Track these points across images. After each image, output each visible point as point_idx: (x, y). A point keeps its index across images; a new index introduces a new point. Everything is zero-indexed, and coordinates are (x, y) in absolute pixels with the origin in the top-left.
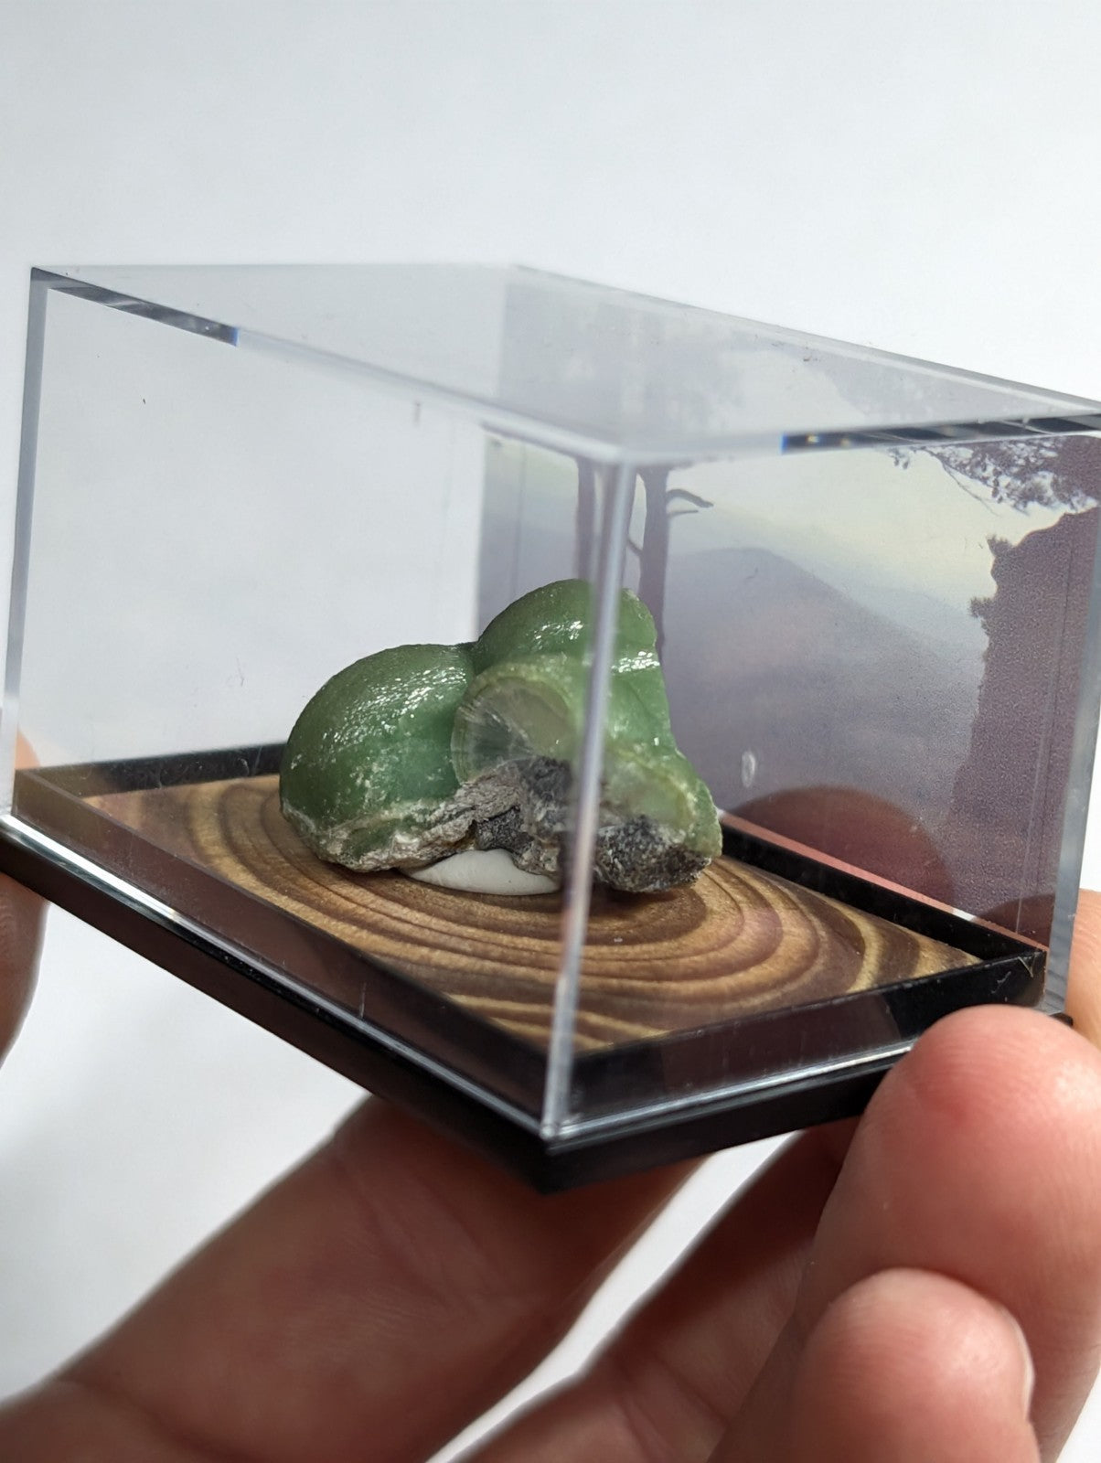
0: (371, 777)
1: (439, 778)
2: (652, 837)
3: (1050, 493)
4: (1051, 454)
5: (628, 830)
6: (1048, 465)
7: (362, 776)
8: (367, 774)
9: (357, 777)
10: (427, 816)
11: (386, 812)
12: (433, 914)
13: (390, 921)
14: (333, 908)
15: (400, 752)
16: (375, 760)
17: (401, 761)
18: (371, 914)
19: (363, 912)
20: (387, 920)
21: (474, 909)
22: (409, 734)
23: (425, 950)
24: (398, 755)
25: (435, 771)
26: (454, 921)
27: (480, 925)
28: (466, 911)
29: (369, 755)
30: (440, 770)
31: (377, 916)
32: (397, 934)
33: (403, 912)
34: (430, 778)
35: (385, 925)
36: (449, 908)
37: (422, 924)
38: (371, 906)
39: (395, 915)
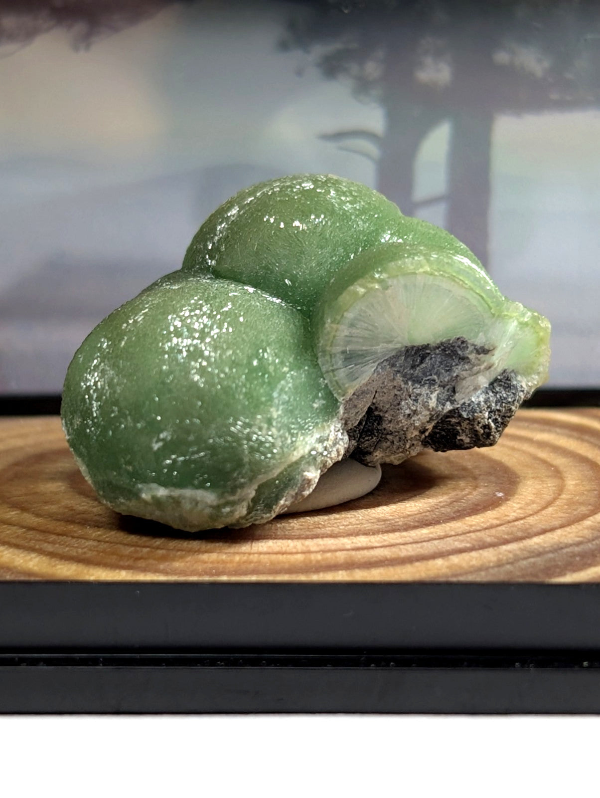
8: (269, 420)
10: (325, 444)
11: (295, 453)
12: (366, 533)
13: (358, 552)
14: (287, 566)
15: (287, 389)
16: (271, 406)
17: (290, 399)
18: (329, 555)
19: (319, 557)
20: (353, 553)
21: (377, 516)
22: (286, 369)
23: (439, 562)
24: (286, 393)
25: (316, 397)
26: (394, 531)
27: (416, 524)
28: (379, 520)
29: (262, 403)
30: (320, 395)
31: (339, 554)
32: (387, 560)
33: (347, 542)
34: (315, 405)
35: (364, 558)
36: (362, 524)
37: (385, 543)
38: (313, 549)
39: (349, 547)
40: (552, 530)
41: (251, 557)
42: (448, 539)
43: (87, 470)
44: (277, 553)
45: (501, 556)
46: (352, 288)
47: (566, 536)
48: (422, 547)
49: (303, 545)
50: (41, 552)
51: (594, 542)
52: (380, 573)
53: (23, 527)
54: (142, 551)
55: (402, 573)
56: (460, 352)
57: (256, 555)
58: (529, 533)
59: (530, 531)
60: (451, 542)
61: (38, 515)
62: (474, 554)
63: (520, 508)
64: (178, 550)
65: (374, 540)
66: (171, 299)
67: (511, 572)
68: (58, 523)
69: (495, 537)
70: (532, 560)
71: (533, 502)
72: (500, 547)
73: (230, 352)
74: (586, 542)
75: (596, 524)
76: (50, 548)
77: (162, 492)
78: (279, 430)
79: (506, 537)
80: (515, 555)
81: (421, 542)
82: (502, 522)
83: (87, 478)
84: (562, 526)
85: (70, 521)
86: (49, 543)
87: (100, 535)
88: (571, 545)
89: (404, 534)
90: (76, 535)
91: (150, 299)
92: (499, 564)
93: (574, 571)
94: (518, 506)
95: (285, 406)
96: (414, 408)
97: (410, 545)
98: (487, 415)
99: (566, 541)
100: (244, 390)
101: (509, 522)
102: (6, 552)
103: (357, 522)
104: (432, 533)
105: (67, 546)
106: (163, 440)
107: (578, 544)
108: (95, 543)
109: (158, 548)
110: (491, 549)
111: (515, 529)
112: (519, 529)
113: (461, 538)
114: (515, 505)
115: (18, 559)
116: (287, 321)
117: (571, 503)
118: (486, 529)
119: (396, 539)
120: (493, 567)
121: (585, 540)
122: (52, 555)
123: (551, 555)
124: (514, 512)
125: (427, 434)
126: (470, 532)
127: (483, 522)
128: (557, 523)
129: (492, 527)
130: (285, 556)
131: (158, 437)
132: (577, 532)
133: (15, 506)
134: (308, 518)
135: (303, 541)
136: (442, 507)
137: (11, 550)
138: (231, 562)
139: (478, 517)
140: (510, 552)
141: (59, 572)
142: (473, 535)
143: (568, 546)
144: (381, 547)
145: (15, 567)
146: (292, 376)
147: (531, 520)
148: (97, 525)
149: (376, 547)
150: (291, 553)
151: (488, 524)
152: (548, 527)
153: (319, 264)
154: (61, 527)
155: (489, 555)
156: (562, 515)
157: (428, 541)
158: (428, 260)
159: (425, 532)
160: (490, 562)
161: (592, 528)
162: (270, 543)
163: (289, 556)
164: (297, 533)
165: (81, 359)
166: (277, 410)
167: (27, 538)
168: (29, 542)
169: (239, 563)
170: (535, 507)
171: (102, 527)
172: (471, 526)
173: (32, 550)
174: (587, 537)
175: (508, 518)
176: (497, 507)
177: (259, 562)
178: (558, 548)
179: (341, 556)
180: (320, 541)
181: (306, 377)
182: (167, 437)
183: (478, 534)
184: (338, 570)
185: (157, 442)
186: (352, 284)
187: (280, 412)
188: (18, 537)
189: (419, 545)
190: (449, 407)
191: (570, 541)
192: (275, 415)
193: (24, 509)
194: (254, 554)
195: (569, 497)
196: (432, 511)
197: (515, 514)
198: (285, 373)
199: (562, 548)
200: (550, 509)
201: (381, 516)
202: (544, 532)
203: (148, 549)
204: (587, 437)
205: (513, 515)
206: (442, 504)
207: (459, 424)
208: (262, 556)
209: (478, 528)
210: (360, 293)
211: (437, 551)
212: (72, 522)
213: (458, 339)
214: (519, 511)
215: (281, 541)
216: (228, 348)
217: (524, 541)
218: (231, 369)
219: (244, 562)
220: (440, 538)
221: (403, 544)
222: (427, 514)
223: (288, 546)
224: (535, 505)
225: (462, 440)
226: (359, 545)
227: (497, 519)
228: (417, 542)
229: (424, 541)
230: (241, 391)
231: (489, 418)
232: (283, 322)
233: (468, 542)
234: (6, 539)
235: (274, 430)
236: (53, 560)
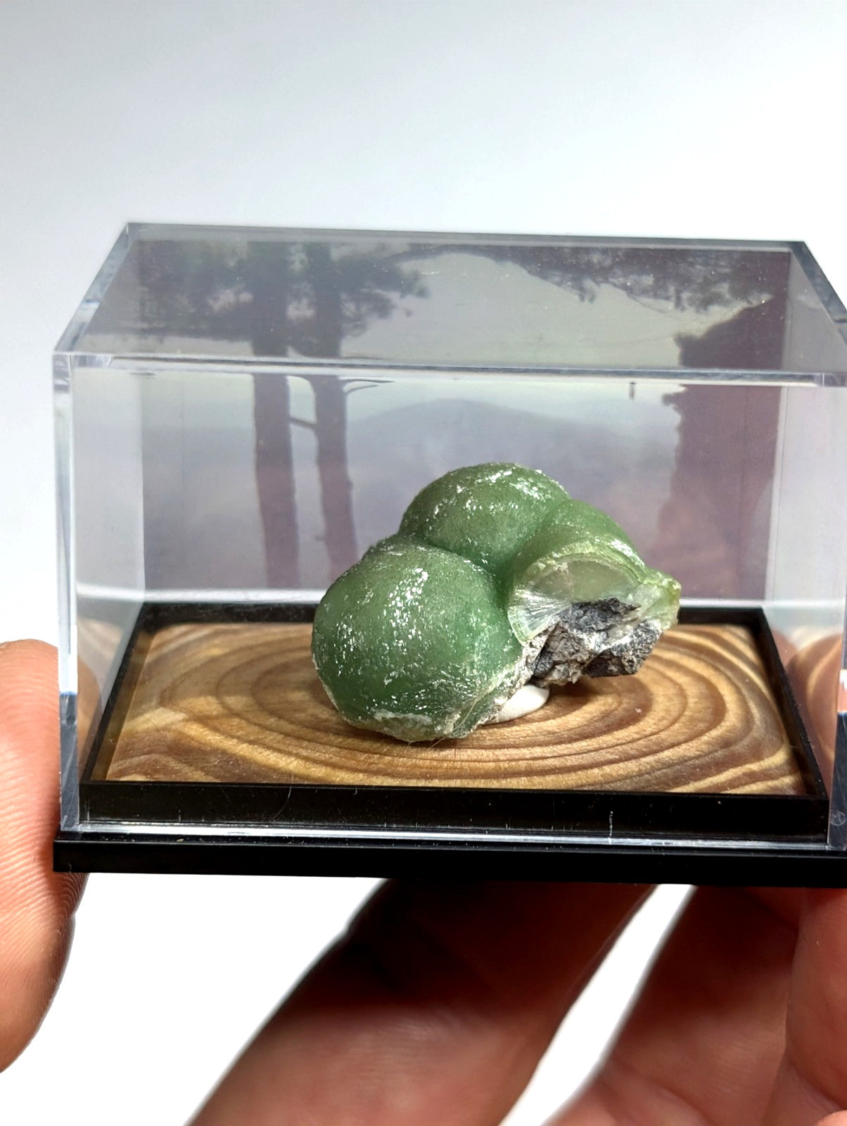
0: (475, 666)
1: (510, 647)
2: (653, 632)
3: (728, 296)
4: (727, 270)
5: (637, 633)
6: (723, 278)
7: (468, 668)
8: (472, 664)
9: (465, 670)
10: (512, 678)
11: (490, 687)
12: (541, 745)
13: (535, 762)
14: (482, 772)
15: (485, 639)
16: (473, 653)
17: (487, 646)
18: (513, 763)
19: (506, 765)
20: (531, 762)
21: (546, 728)
22: (484, 624)
23: (596, 771)
24: (484, 643)
25: (506, 643)
26: (560, 743)
27: (577, 737)
28: (549, 733)
29: (466, 651)
30: (509, 642)
31: (521, 763)
32: (557, 768)
33: (526, 752)
34: (505, 650)
35: (539, 766)
36: (537, 736)
37: (555, 754)
38: (501, 758)
39: (528, 757)
40: (678, 744)
41: (456, 764)
42: (602, 751)
43: (333, 695)
44: (475, 761)
45: (641, 767)
46: (535, 564)
47: (688, 749)
48: (582, 758)
49: (493, 754)
50: (298, 756)
51: (710, 756)
52: (552, 780)
53: (282, 733)
54: (373, 757)
55: (568, 780)
56: (613, 608)
57: (459, 763)
58: (662, 747)
59: (662, 745)
60: (604, 753)
61: (292, 722)
62: (621, 765)
63: (655, 724)
64: (401, 757)
65: (547, 751)
66: (398, 566)
67: (649, 780)
68: (308, 730)
69: (637, 750)
70: (664, 771)
71: (663, 718)
72: (641, 759)
73: (444, 612)
74: (704, 756)
75: (711, 739)
76: (304, 753)
77: (390, 715)
78: (478, 672)
79: (644, 750)
80: (652, 767)
81: (582, 753)
82: (641, 736)
83: (332, 701)
84: (686, 741)
85: (316, 728)
86: (303, 748)
87: (341, 742)
88: (693, 758)
89: (569, 745)
90: (322, 741)
91: (380, 564)
92: (640, 774)
93: (696, 781)
94: (653, 721)
95: (483, 652)
96: (577, 648)
97: (573, 756)
98: (631, 653)
99: (689, 755)
100: (454, 641)
101: (646, 736)
102: (272, 756)
103: (533, 734)
104: (589, 745)
105: (317, 752)
106: (392, 677)
107: (698, 757)
108: (338, 750)
109: (385, 755)
110: (633, 761)
111: (650, 743)
112: (653, 743)
113: (611, 750)
114: (650, 720)
115: (281, 762)
116: (484, 584)
117: (692, 720)
118: (629, 742)
119: (563, 750)
120: (635, 776)
121: (703, 754)
122: (306, 759)
123: (678, 767)
124: (650, 727)
125: (585, 666)
126: (617, 745)
127: (627, 736)
128: (681, 738)
129: (633, 741)
130: (481, 763)
131: (389, 675)
132: (697, 747)
133: (272, 713)
134: (495, 729)
135: (493, 751)
136: (596, 721)
137: (275, 754)
138: (441, 767)
139: (623, 731)
140: (648, 763)
141: (313, 773)
142: (620, 748)
143: (690, 759)
144: (552, 757)
145: (279, 769)
146: (489, 629)
147: (663, 735)
148: (337, 733)
149: (548, 758)
150: (485, 762)
151: (631, 738)
152: (676, 742)
153: (509, 540)
154: (310, 733)
155: (632, 766)
156: (686, 731)
157: (586, 753)
158: (593, 544)
159: (583, 744)
160: (633, 772)
161: (708, 743)
162: (469, 752)
163: (484, 764)
164: (488, 743)
165: (328, 608)
166: (478, 656)
167: (285, 744)
168: (288, 747)
169: (446, 768)
170: (665, 722)
171: (342, 734)
172: (618, 739)
173: (289, 754)
174: (704, 750)
175: (644, 733)
176: (637, 722)
177: (462, 768)
178: (683, 761)
179: (523, 765)
180: (505, 751)
181: (500, 629)
182: (395, 675)
183: (624, 747)
184: (521, 777)
185: (387, 679)
186: (535, 561)
187: (480, 657)
188: (278, 742)
189: (580, 756)
190: (604, 648)
191: (692, 755)
192: (476, 660)
193: (280, 717)
194: (457, 761)
195: (690, 714)
196: (588, 725)
197: (650, 729)
198: (484, 628)
199: (686, 761)
200: (677, 726)
201: (550, 729)
202: (673, 746)
203: (378, 756)
204: (703, 656)
205: (649, 730)
206: (595, 719)
207: (610, 659)
208: (463, 763)
209: (624, 741)
210: (541, 567)
211: (594, 762)
212: (319, 730)
213: (612, 599)
214: (653, 726)
215: (477, 750)
216: (441, 609)
217: (658, 754)
218: (444, 626)
219: (450, 768)
220: (596, 750)
221: (569, 755)
222: (585, 728)
223: (483, 755)
224: (665, 721)
225: (612, 670)
226: (536, 755)
227: (637, 733)
228: (578, 754)
229: (584, 753)
230: (451, 642)
231: (633, 655)
232: (481, 586)
233: (616, 754)
234: (270, 744)
235: (474, 671)
236: (308, 763)
